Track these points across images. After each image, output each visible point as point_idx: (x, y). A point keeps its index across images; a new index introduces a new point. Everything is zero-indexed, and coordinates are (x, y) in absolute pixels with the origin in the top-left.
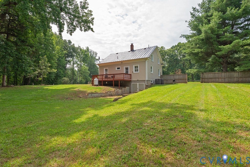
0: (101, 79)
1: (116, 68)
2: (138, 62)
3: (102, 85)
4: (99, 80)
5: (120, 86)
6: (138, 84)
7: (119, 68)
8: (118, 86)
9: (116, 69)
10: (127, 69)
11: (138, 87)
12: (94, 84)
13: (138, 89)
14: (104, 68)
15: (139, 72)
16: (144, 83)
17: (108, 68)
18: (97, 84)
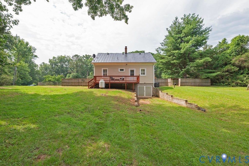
0: (109, 81)
1: (119, 70)
2: (145, 65)
3: (110, 88)
4: (106, 81)
5: (127, 89)
6: (145, 86)
8: (125, 89)
9: (119, 71)
10: (132, 71)
11: (145, 90)
12: (100, 87)
13: (145, 92)
14: (102, 69)
15: (145, 75)
16: (151, 86)
17: (107, 69)
18: (104, 86)
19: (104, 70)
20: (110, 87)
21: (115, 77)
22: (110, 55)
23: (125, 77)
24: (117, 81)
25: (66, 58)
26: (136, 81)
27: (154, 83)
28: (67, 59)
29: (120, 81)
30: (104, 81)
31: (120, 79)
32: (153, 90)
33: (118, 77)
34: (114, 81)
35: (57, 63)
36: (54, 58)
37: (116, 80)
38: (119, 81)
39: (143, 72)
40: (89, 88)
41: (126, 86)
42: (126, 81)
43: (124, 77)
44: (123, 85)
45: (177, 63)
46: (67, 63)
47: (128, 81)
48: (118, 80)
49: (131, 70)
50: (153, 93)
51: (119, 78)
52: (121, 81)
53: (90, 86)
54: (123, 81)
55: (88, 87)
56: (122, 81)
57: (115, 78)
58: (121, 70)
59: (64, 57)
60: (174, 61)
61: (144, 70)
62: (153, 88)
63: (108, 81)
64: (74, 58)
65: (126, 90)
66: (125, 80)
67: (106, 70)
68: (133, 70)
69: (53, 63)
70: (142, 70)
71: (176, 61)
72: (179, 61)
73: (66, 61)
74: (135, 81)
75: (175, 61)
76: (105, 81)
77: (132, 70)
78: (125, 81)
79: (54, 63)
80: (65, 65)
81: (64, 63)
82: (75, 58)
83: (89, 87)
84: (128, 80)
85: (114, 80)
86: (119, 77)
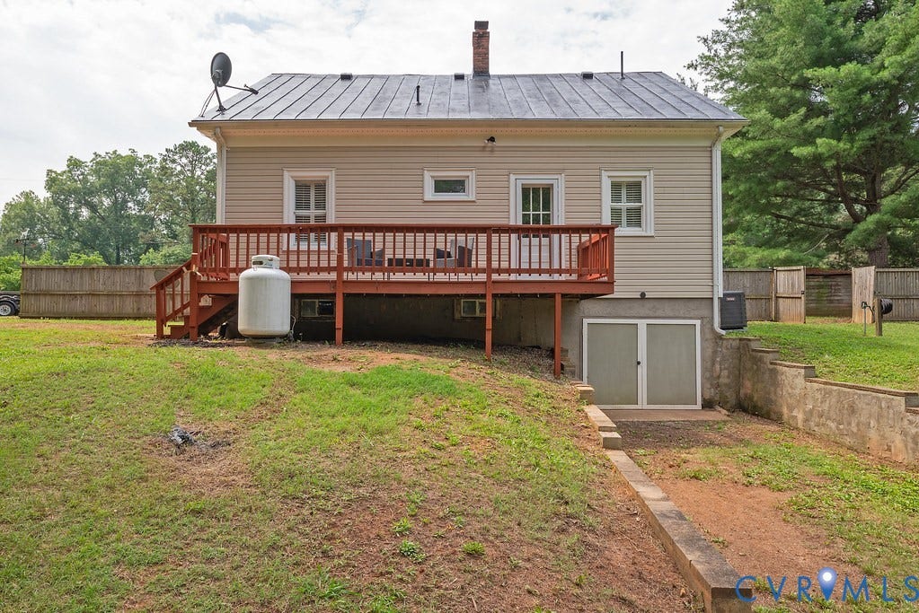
0: (333, 276)
1: (429, 185)
2: (617, 149)
3: (339, 335)
4: (303, 276)
5: (499, 346)
6: (642, 324)
7: (456, 186)
8: (480, 345)
9: (430, 194)
10: (537, 197)
11: (642, 355)
12: (242, 326)
13: (642, 371)
14: (286, 174)
15: (649, 227)
16: (698, 323)
17: (331, 177)
18: (280, 322)
19: (301, 187)
20: (339, 323)
21: (389, 236)
22: (359, 84)
23: (483, 238)
24: (409, 277)
25: (141, 166)
26: (569, 271)
27: (719, 292)
28: (144, 173)
29: (435, 271)
30: (288, 269)
31: (439, 254)
32: (715, 352)
33: (420, 236)
34: (379, 276)
35: (91, 193)
36: (74, 163)
37: (398, 264)
38: (420, 277)
39: (624, 205)
40: (160, 335)
41: (489, 325)
42: (489, 270)
43: (471, 236)
44: (461, 312)
45: (836, 155)
46: (145, 195)
47: (509, 271)
48: (421, 265)
49: (525, 191)
50: (711, 378)
51: (423, 247)
52: (440, 277)
53: (173, 317)
54: (462, 277)
55: (160, 329)
56: (453, 277)
57: (389, 245)
58: (441, 186)
59: (132, 161)
60: (819, 141)
61: (635, 189)
62: (708, 336)
63: (324, 276)
64: (174, 161)
65: (488, 362)
66: (483, 264)
67: (321, 187)
68: (548, 191)
69: (70, 192)
70: (616, 187)
71: (834, 142)
72: (852, 141)
73: (140, 184)
74: (564, 277)
75: (823, 144)
76: (299, 270)
77: (536, 190)
78: (482, 277)
79: (76, 191)
80: (138, 203)
81: (132, 193)
82: (184, 160)
83: (167, 331)
84: (504, 265)
85: (380, 263)
86: (430, 237)
